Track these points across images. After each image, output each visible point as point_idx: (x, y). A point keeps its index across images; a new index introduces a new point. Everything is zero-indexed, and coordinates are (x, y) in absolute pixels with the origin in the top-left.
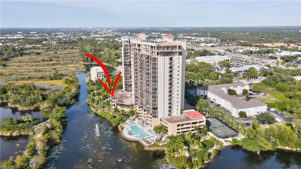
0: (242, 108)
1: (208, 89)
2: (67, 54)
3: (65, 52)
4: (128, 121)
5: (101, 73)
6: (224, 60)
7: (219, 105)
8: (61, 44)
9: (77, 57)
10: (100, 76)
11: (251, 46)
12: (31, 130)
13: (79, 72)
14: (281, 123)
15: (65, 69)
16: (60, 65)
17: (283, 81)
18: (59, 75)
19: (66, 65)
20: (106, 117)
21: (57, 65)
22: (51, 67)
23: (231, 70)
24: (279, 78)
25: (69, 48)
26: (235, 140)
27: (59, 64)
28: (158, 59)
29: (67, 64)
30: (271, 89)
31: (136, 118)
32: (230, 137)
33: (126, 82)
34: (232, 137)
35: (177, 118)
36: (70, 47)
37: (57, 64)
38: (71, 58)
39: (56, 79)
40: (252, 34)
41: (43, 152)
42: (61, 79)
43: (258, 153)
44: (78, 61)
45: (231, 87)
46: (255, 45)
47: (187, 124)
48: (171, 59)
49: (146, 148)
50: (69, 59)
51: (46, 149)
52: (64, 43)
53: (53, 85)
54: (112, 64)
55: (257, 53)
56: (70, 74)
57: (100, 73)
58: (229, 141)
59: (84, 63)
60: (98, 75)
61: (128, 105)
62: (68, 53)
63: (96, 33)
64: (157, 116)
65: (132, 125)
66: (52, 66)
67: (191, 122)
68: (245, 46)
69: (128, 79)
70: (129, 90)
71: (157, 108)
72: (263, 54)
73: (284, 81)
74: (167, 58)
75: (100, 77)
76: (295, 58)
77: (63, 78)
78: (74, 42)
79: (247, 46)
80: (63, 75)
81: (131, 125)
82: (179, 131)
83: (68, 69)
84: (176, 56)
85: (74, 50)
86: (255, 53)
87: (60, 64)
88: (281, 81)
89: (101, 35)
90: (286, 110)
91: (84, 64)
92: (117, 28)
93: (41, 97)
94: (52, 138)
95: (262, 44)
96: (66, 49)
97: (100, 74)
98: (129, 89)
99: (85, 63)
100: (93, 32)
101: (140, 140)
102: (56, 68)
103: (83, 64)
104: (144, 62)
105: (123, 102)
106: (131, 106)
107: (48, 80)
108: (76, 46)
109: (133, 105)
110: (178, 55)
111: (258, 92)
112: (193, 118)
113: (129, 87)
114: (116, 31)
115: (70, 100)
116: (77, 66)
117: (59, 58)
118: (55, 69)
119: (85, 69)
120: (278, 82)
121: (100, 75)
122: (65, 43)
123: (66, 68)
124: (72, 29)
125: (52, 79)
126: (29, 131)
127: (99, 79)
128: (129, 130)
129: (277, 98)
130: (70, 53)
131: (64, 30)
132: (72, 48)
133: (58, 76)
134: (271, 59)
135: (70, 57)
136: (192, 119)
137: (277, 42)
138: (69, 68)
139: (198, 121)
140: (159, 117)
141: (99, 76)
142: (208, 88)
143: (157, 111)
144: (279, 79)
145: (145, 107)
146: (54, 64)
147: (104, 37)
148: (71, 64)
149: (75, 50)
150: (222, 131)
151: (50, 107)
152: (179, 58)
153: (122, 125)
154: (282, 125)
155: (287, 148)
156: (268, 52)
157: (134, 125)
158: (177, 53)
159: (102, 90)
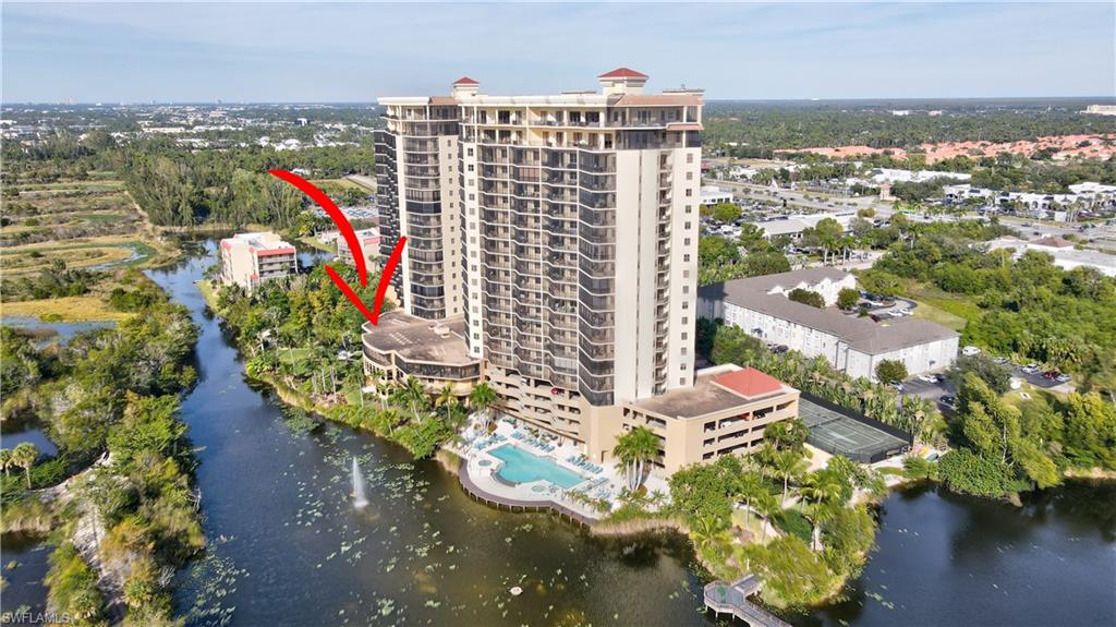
0: (884, 350)
1: (726, 295)
2: (68, 196)
3: (55, 192)
4: (468, 433)
5: (276, 256)
6: (714, 201)
7: (782, 349)
8: (19, 159)
9: (119, 208)
10: (271, 268)
11: (769, 156)
12: (36, 509)
13: (155, 262)
14: (1022, 394)
15: (88, 254)
16: (57, 239)
17: (954, 258)
18: (72, 276)
19: (84, 238)
20: (362, 426)
21: (41, 241)
22: (13, 248)
23: (762, 230)
24: (937, 250)
25: (65, 175)
26: (910, 465)
27: (49, 234)
28: (615, 158)
29: (85, 233)
30: (921, 286)
31: (495, 419)
32: (891, 456)
33: (416, 278)
34: (897, 454)
35: (688, 399)
36: (68, 172)
37: (41, 236)
38: (95, 213)
39: (63, 294)
40: (749, 121)
41: (149, 597)
42: (87, 291)
43: (1016, 500)
44: (135, 221)
45: (799, 282)
46: (786, 154)
47: (732, 419)
48: (663, 159)
49: (595, 531)
50: (86, 217)
51: (163, 581)
52: (35, 157)
53: (59, 317)
54: (287, 226)
55: (804, 179)
56: (122, 272)
57: (270, 256)
58: (895, 471)
59: (163, 228)
60: (261, 266)
61: (455, 370)
62: (74, 195)
63: (162, 120)
64: (609, 397)
65: (494, 446)
66: (15, 244)
67: (751, 408)
68: (749, 158)
69: (429, 267)
70: (433, 312)
71: (612, 363)
72: (823, 182)
73: (953, 256)
74: (650, 155)
75: (271, 272)
76: (935, 188)
77: (95, 287)
78: (83, 151)
79: (758, 158)
80: (88, 276)
81: (488, 448)
82: (708, 448)
83: (101, 254)
84: (681, 147)
85: (92, 183)
86: (797, 177)
87: (51, 233)
88: (945, 257)
89: (187, 127)
90: (1015, 347)
91: (166, 234)
92: (240, 105)
93: (31, 365)
94: (167, 534)
95: (807, 150)
96: (53, 181)
97: (269, 260)
98: (433, 307)
99: (167, 228)
100: (147, 118)
101: (557, 501)
102: (42, 250)
103: (159, 233)
104: (536, 179)
105: (433, 359)
106: (469, 371)
107: (23, 300)
108: (93, 169)
109: (477, 366)
110: (687, 146)
111: (888, 298)
112: (748, 395)
113: (432, 301)
114: (245, 114)
115: (175, 371)
116: (132, 240)
117: (35, 212)
118: (36, 255)
119: (179, 252)
120: (937, 262)
121: (271, 264)
122: (41, 156)
123: (87, 250)
124: (45, 106)
125: (44, 295)
126: (29, 514)
127: (271, 281)
128: (494, 466)
129: (955, 314)
130: (77, 194)
131: (10, 109)
132: (83, 176)
133: (70, 281)
134: (857, 194)
135: (86, 209)
136: (748, 398)
137: (849, 144)
138: (103, 249)
139: (774, 403)
140: (619, 402)
141: (265, 268)
142: (726, 290)
143: (612, 378)
144: (937, 252)
145: (539, 368)
146: (25, 237)
147: (205, 135)
148: (103, 232)
149: (97, 183)
150: (850, 437)
151: (105, 401)
152: (690, 158)
153: (454, 451)
154: (1029, 397)
155: (1096, 473)
156: (837, 174)
157: (500, 444)
158: (684, 135)
159: (296, 323)
